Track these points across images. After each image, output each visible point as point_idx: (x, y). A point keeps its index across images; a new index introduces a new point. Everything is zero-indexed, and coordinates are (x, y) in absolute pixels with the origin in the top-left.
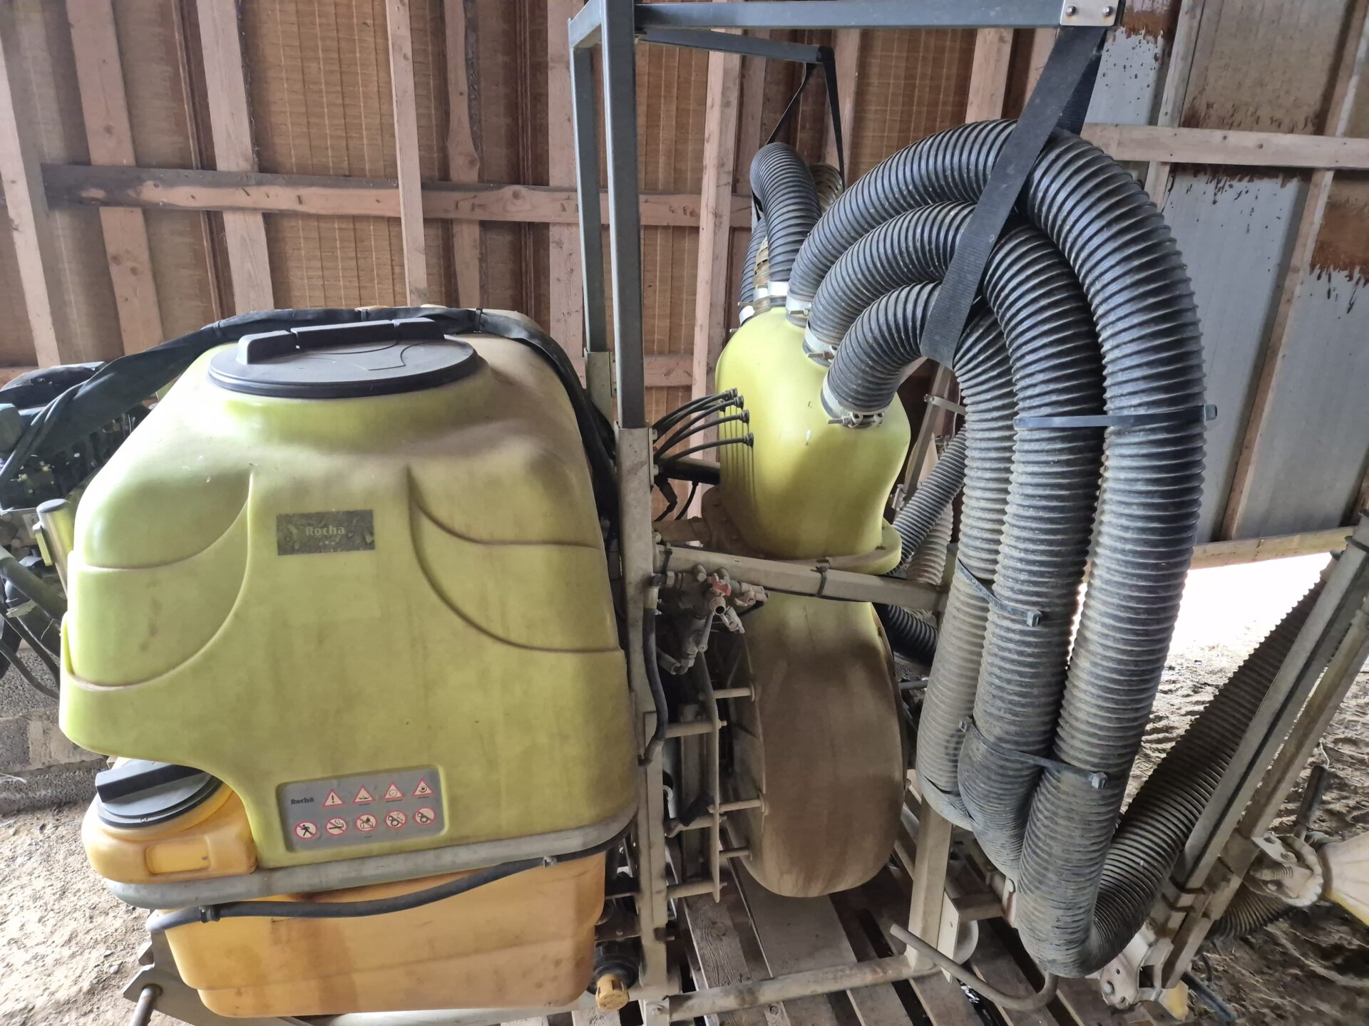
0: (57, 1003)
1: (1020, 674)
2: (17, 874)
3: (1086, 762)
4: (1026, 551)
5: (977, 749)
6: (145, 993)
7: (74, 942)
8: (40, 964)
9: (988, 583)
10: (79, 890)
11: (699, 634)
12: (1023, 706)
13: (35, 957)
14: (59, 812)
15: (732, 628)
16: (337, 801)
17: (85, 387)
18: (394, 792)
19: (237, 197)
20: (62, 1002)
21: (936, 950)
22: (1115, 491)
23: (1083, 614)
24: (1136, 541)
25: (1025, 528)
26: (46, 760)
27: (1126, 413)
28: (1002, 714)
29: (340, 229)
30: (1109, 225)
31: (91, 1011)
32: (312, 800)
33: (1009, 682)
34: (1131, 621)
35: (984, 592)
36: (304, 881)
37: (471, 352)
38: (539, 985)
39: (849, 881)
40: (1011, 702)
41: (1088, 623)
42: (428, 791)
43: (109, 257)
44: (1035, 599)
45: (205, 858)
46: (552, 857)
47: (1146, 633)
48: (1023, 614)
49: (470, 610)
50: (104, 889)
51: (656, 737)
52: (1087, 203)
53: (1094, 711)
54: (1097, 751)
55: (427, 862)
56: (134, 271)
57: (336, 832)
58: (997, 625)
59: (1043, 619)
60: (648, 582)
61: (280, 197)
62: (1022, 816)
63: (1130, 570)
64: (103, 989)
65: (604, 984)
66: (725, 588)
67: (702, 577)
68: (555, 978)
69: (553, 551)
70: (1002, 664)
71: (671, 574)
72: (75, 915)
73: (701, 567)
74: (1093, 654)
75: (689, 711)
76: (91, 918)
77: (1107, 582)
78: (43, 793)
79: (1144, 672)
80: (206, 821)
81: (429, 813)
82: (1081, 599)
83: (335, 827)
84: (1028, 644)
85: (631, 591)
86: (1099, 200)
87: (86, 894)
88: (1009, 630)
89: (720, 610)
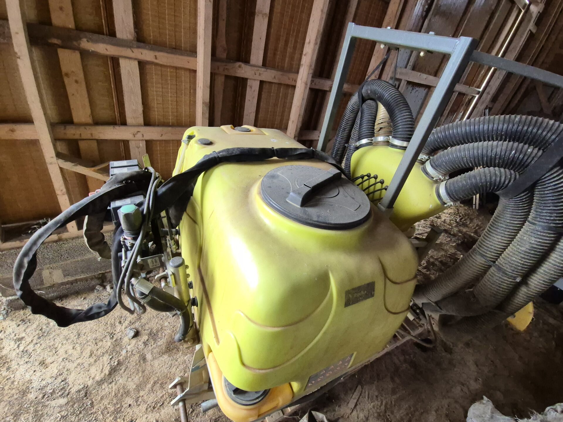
0: (97, 382)
7: (93, 355)
8: (82, 367)
10: (85, 333)
13: (79, 364)
19: (127, 52)
20: (99, 381)
26: (52, 283)
29: (171, 72)
42: (349, 359)
43: (63, 74)
48: (515, 277)
56: (76, 82)
57: (319, 380)
58: (500, 278)
61: (147, 55)
64: (114, 372)
72: (89, 343)
76: (96, 343)
81: (347, 364)
84: (512, 285)
87: (90, 334)
88: (506, 280)
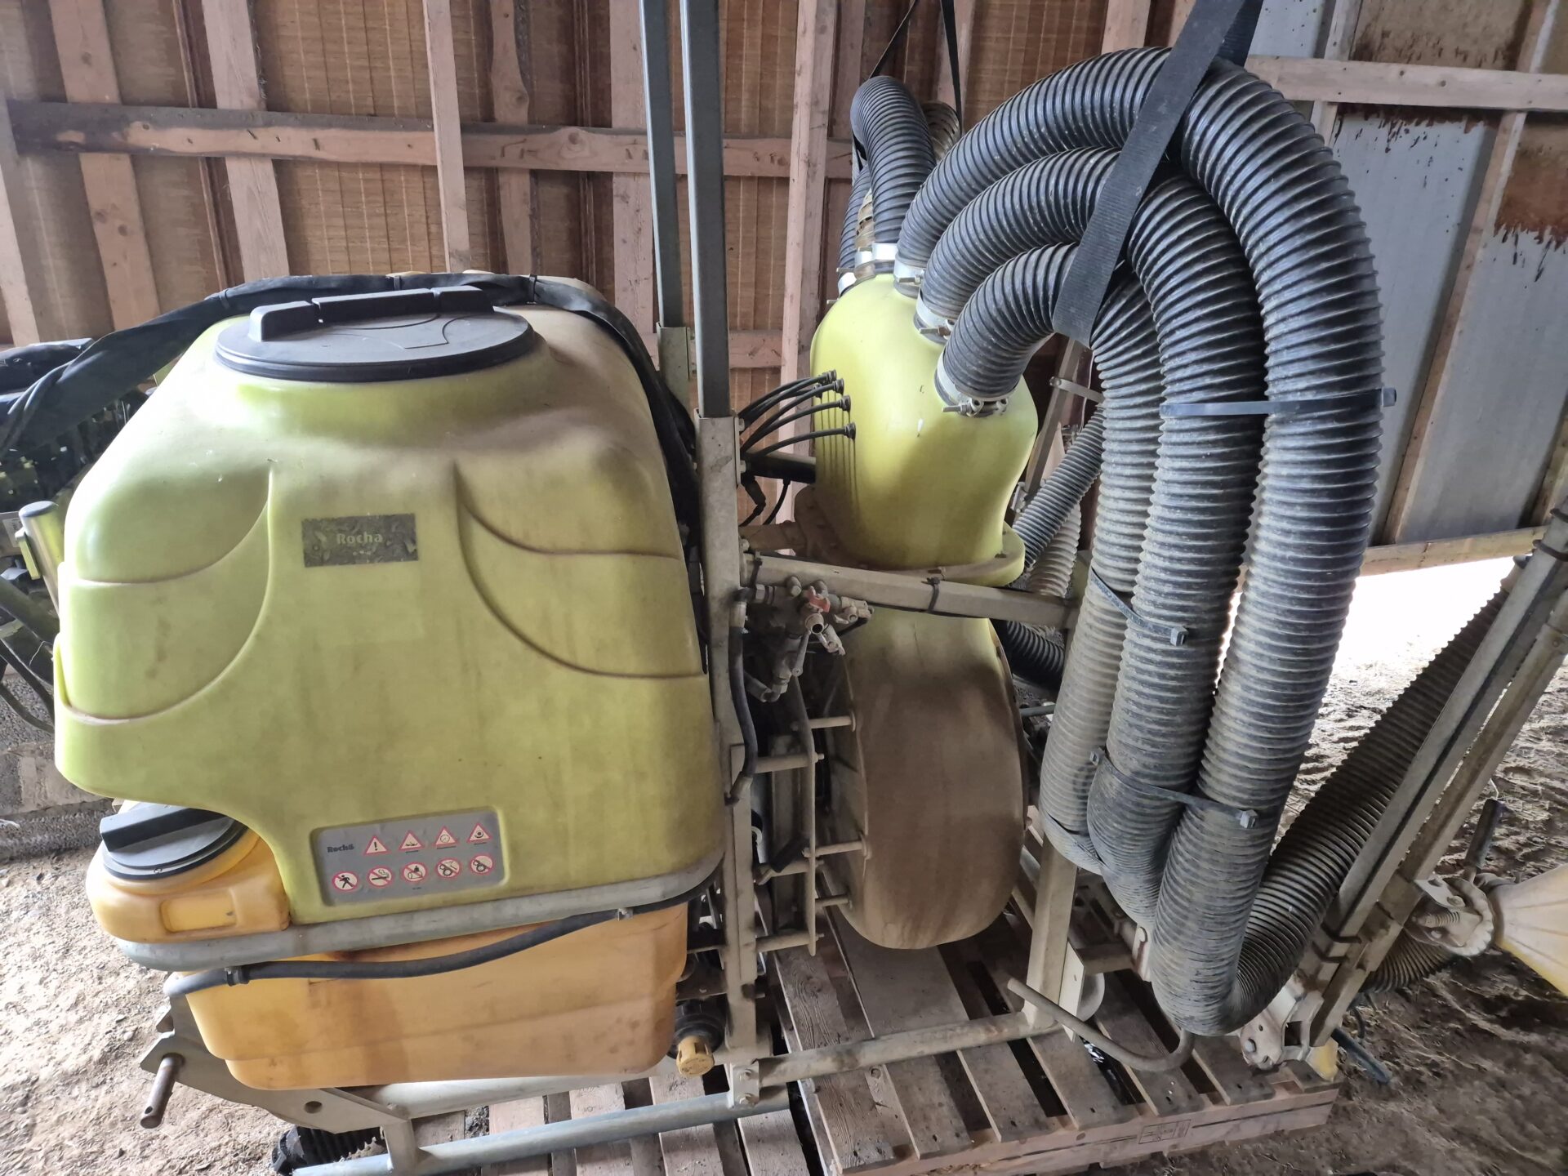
0: (65, 1074)
1: (1161, 699)
2: (12, 930)
3: (1235, 799)
4: (1171, 559)
5: (1110, 784)
6: (165, 1064)
7: (81, 1006)
8: (44, 1030)
9: (1125, 596)
10: (84, 948)
11: (793, 655)
12: (1164, 735)
13: (37, 1023)
14: (58, 860)
15: (830, 649)
16: (381, 848)
17: (71, 368)
18: (446, 838)
19: (242, 140)
20: (70, 1073)
21: (1057, 1006)
22: (1276, 489)
23: (1235, 631)
24: (1297, 547)
25: (1171, 533)
26: (42, 803)
27: (1291, 398)
28: (1139, 744)
29: (366, 181)
30: (1276, 175)
31: (104, 1082)
32: (351, 847)
33: (1149, 708)
34: (1289, 639)
35: (1121, 606)
36: (346, 938)
37: (525, 327)
38: (613, 1050)
39: (961, 931)
40: (1150, 732)
41: (1240, 641)
42: (485, 836)
43: (92, 214)
44: (1180, 614)
45: (230, 914)
46: (628, 909)
47: (1306, 652)
48: (1167, 631)
49: (530, 630)
50: (113, 946)
51: (744, 774)
52: (1251, 149)
53: (1245, 741)
54: (1248, 786)
55: (485, 915)
56: (122, 230)
57: (380, 883)
58: (1136, 645)
59: (1189, 637)
60: (735, 596)
61: (293, 141)
62: (1159, 858)
63: (1291, 581)
64: (117, 1058)
65: (686, 1047)
66: (823, 603)
67: (796, 590)
68: (631, 1043)
69: (625, 561)
70: (1141, 688)
71: (760, 587)
72: (81, 976)
73: (795, 579)
74: (1245, 676)
75: (781, 743)
76: (100, 978)
77: (1264, 594)
78: (39, 838)
79: (1302, 698)
80: (229, 873)
81: (487, 861)
82: (1233, 614)
83: (379, 877)
84: (1172, 666)
85: (715, 607)
86: (1267, 145)
87: (93, 952)
88: (1150, 650)
89: (818, 628)
